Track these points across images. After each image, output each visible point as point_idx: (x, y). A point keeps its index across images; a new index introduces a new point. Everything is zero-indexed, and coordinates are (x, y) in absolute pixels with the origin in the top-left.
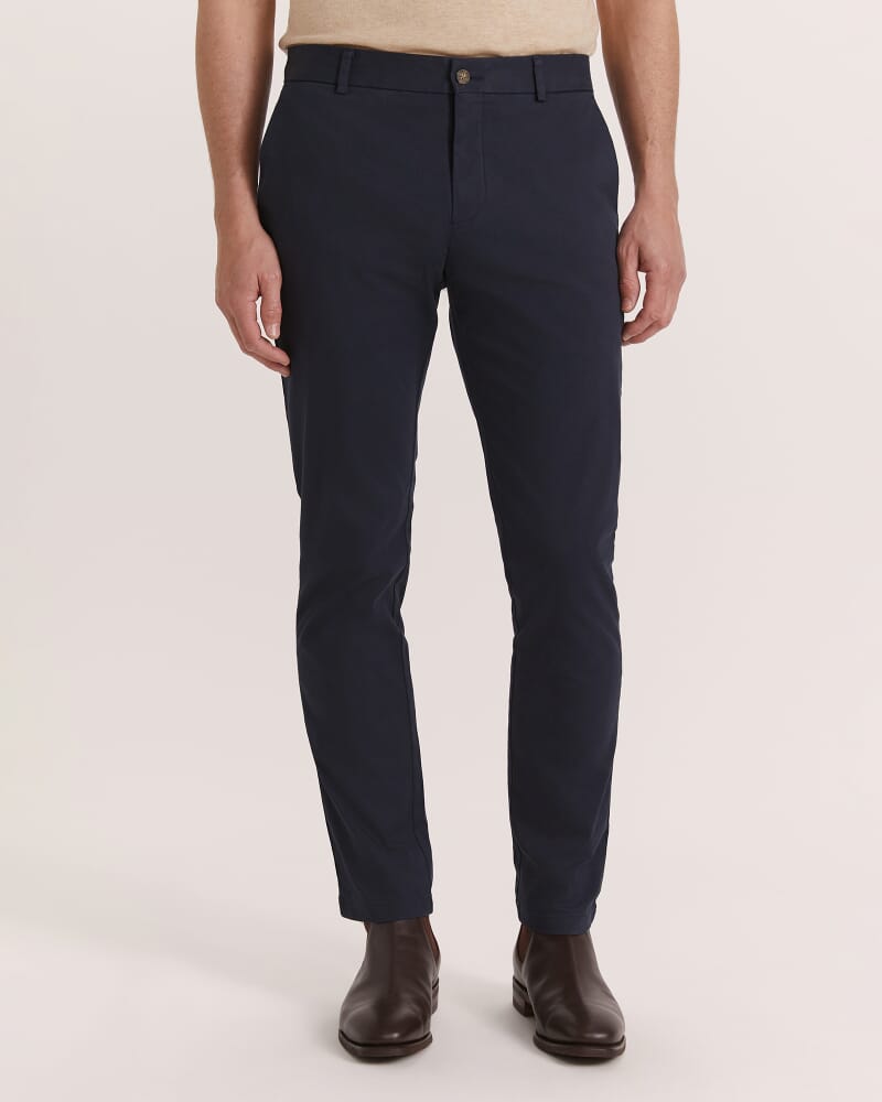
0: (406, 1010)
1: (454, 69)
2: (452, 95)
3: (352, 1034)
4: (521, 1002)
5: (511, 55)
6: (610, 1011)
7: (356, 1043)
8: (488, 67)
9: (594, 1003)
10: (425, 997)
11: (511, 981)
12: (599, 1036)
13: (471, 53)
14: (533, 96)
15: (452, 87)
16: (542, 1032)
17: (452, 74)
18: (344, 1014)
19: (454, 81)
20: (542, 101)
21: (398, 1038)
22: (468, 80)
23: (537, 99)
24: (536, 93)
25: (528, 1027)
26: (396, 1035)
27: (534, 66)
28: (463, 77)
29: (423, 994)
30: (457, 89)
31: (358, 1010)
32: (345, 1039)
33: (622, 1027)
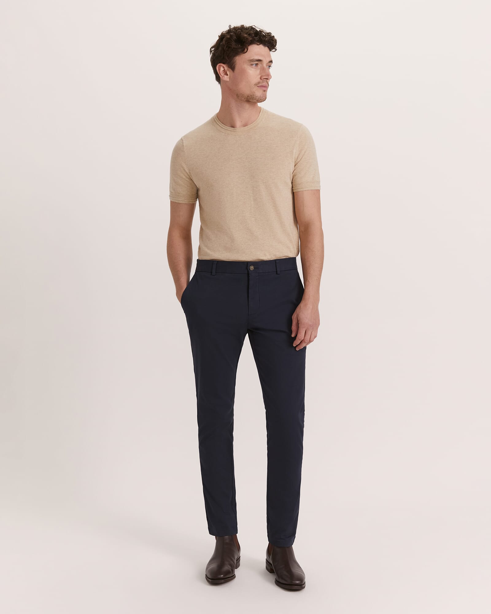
0: (227, 568)
1: (249, 266)
2: (248, 274)
3: (209, 576)
4: (269, 568)
5: (268, 260)
6: (301, 573)
7: (210, 579)
8: (260, 264)
9: (295, 571)
10: (233, 564)
11: (265, 561)
12: (297, 582)
13: (254, 260)
14: (276, 273)
15: (248, 271)
16: (278, 580)
17: (248, 268)
18: (207, 568)
19: (249, 269)
20: (278, 274)
21: (223, 577)
22: (253, 269)
23: (277, 274)
24: (277, 272)
25: (273, 577)
26: (222, 576)
27: (276, 263)
28: (252, 268)
29: (232, 562)
30: (250, 272)
31: (211, 567)
32: (207, 577)
33: (305, 578)
